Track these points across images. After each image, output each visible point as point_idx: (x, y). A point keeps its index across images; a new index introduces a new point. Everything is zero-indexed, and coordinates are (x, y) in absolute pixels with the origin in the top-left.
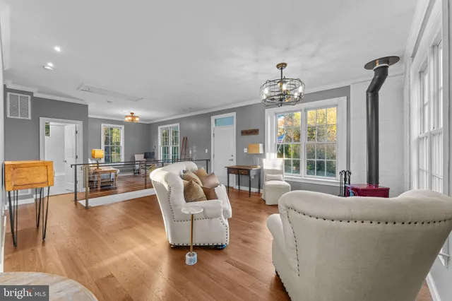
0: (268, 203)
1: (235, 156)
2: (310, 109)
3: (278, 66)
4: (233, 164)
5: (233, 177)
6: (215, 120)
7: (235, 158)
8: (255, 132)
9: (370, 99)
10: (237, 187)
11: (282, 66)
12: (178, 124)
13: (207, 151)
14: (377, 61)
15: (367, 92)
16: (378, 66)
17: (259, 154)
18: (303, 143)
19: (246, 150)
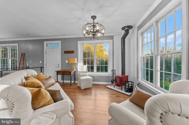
0: (82, 88)
1: (60, 64)
2: (98, 43)
3: (92, 17)
4: (60, 69)
5: (60, 76)
6: (47, 44)
7: (60, 66)
8: (72, 52)
9: (122, 41)
10: (62, 81)
11: (94, 17)
12: (17, 44)
13: (41, 62)
14: (126, 27)
15: (122, 38)
16: (126, 29)
17: (75, 63)
18: (95, 58)
19: (67, 61)
